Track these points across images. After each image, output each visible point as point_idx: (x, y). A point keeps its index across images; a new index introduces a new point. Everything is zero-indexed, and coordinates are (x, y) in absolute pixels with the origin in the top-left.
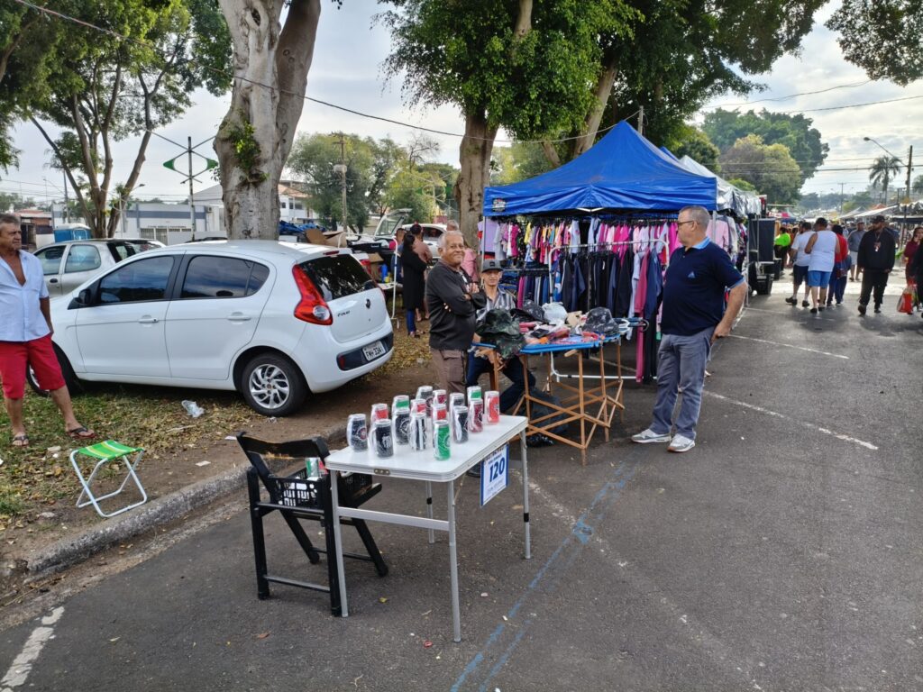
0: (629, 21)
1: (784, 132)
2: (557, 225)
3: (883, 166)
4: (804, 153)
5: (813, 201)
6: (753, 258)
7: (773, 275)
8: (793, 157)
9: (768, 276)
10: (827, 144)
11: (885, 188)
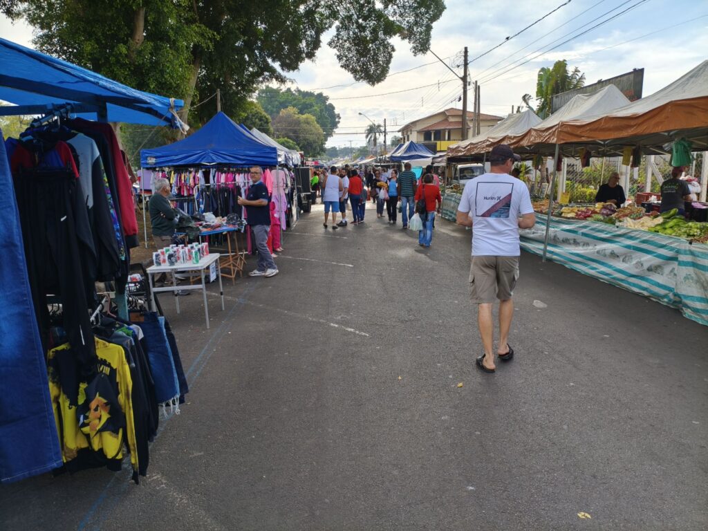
0: (209, 39)
1: (311, 106)
2: (190, 172)
3: (372, 130)
4: (325, 120)
5: (334, 152)
6: (299, 191)
7: (311, 201)
8: (318, 123)
9: (308, 202)
10: (339, 114)
11: (375, 144)
